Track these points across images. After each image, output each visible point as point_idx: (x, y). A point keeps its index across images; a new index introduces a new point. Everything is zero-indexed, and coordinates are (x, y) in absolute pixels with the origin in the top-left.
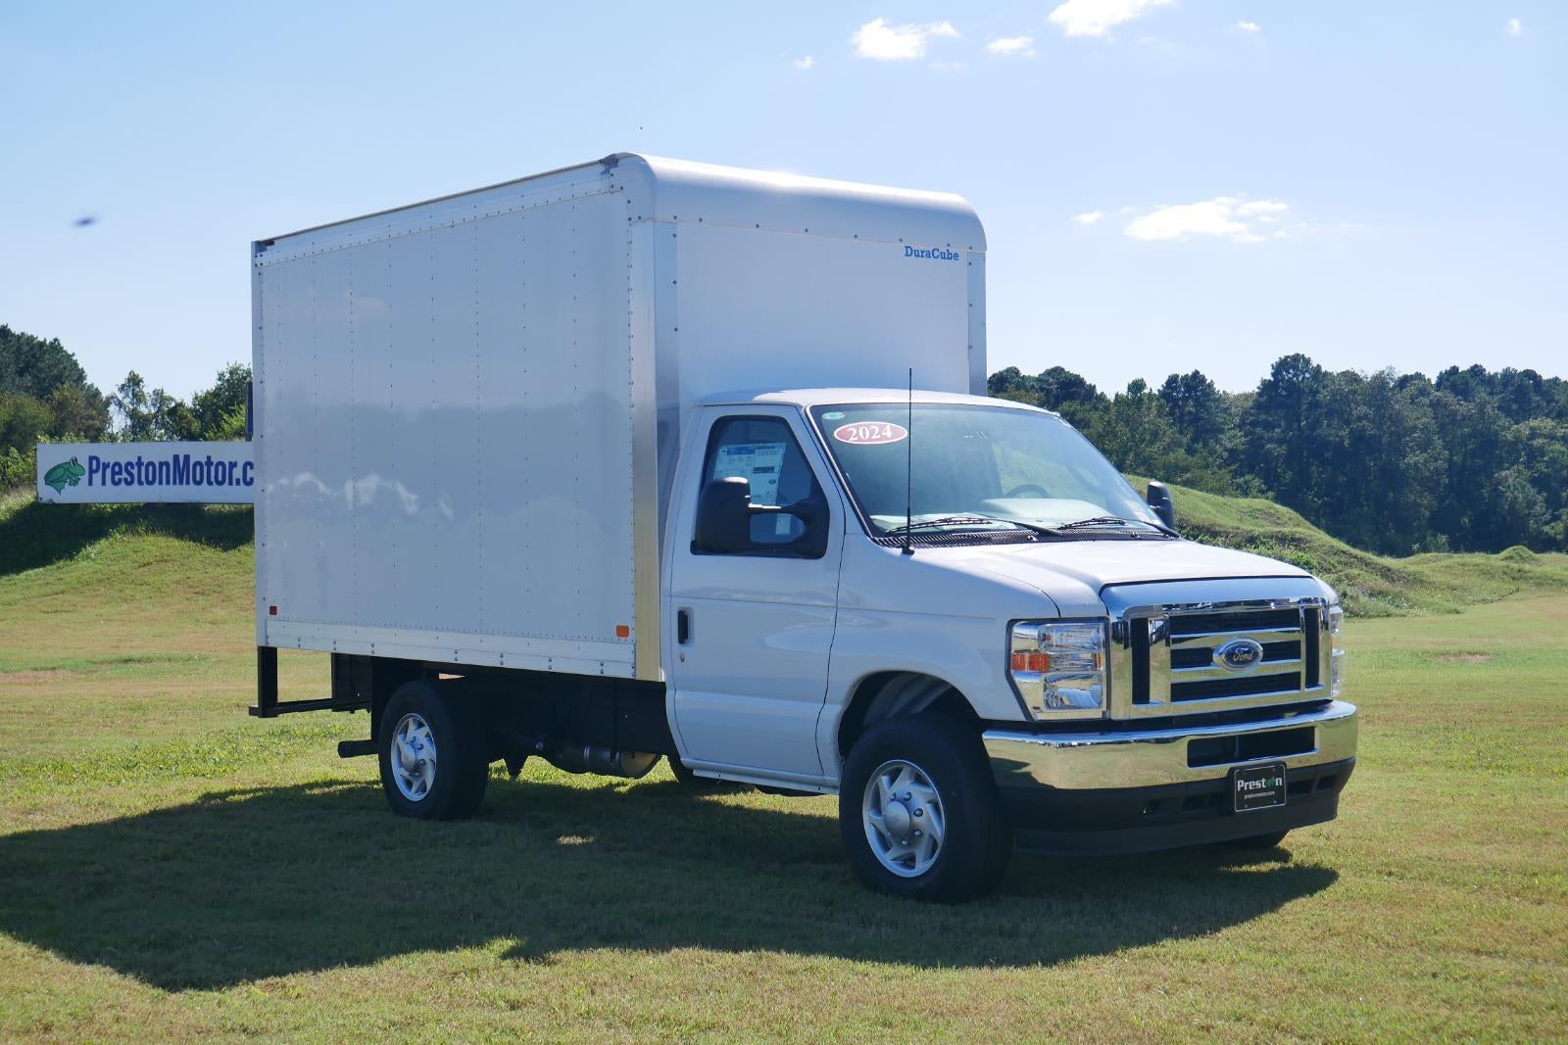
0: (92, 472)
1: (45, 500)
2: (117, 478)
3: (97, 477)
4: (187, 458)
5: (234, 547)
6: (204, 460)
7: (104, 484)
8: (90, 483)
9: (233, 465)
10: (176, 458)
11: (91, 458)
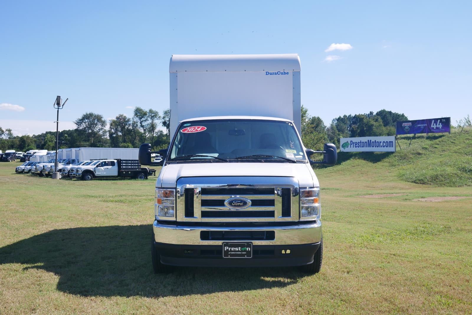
0: (351, 144)
1: (342, 151)
2: (356, 146)
3: (352, 146)
4: (371, 141)
5: (376, 162)
6: (374, 141)
7: (353, 147)
8: (351, 147)
9: (380, 142)
10: (368, 141)
11: (351, 141)
